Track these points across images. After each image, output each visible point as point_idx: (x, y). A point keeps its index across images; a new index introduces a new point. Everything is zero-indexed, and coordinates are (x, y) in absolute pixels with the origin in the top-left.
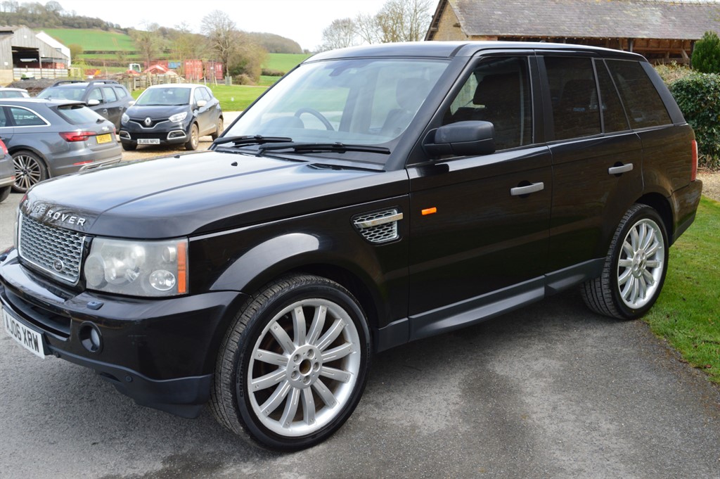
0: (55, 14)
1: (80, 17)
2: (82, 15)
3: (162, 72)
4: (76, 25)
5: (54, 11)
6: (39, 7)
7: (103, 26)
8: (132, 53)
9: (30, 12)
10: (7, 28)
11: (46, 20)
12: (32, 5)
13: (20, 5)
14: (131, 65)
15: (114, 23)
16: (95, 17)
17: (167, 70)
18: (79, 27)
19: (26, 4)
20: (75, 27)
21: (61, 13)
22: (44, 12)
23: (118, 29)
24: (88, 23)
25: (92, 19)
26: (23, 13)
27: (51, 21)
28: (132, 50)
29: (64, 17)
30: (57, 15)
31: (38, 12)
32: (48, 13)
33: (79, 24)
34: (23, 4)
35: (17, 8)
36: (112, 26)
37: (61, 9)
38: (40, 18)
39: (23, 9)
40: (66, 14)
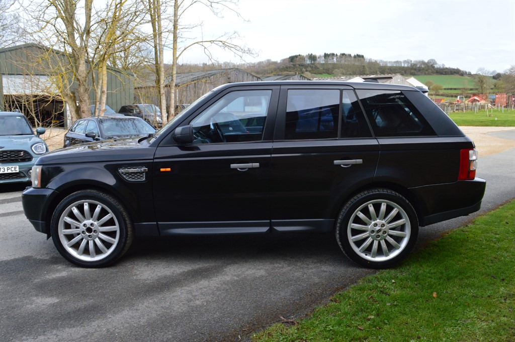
0: (433, 67)
1: (447, 68)
2: (448, 67)
3: (479, 101)
4: (444, 73)
5: (432, 65)
6: (423, 63)
7: (460, 73)
8: (471, 89)
9: (418, 66)
10: (389, 75)
11: (427, 70)
12: (420, 62)
13: (413, 62)
14: (459, 97)
15: (467, 71)
16: (456, 68)
17: (481, 100)
18: (446, 74)
19: (416, 61)
20: (444, 74)
21: (436, 66)
22: (426, 66)
23: (470, 75)
24: (451, 72)
25: (454, 69)
26: (414, 67)
27: (430, 71)
28: (472, 87)
29: (437, 68)
30: (434, 67)
31: (423, 66)
32: (428, 66)
33: (445, 72)
34: (414, 61)
35: (411, 64)
36: (466, 72)
37: (436, 64)
38: (423, 69)
39: (415, 65)
40: (438, 67)
